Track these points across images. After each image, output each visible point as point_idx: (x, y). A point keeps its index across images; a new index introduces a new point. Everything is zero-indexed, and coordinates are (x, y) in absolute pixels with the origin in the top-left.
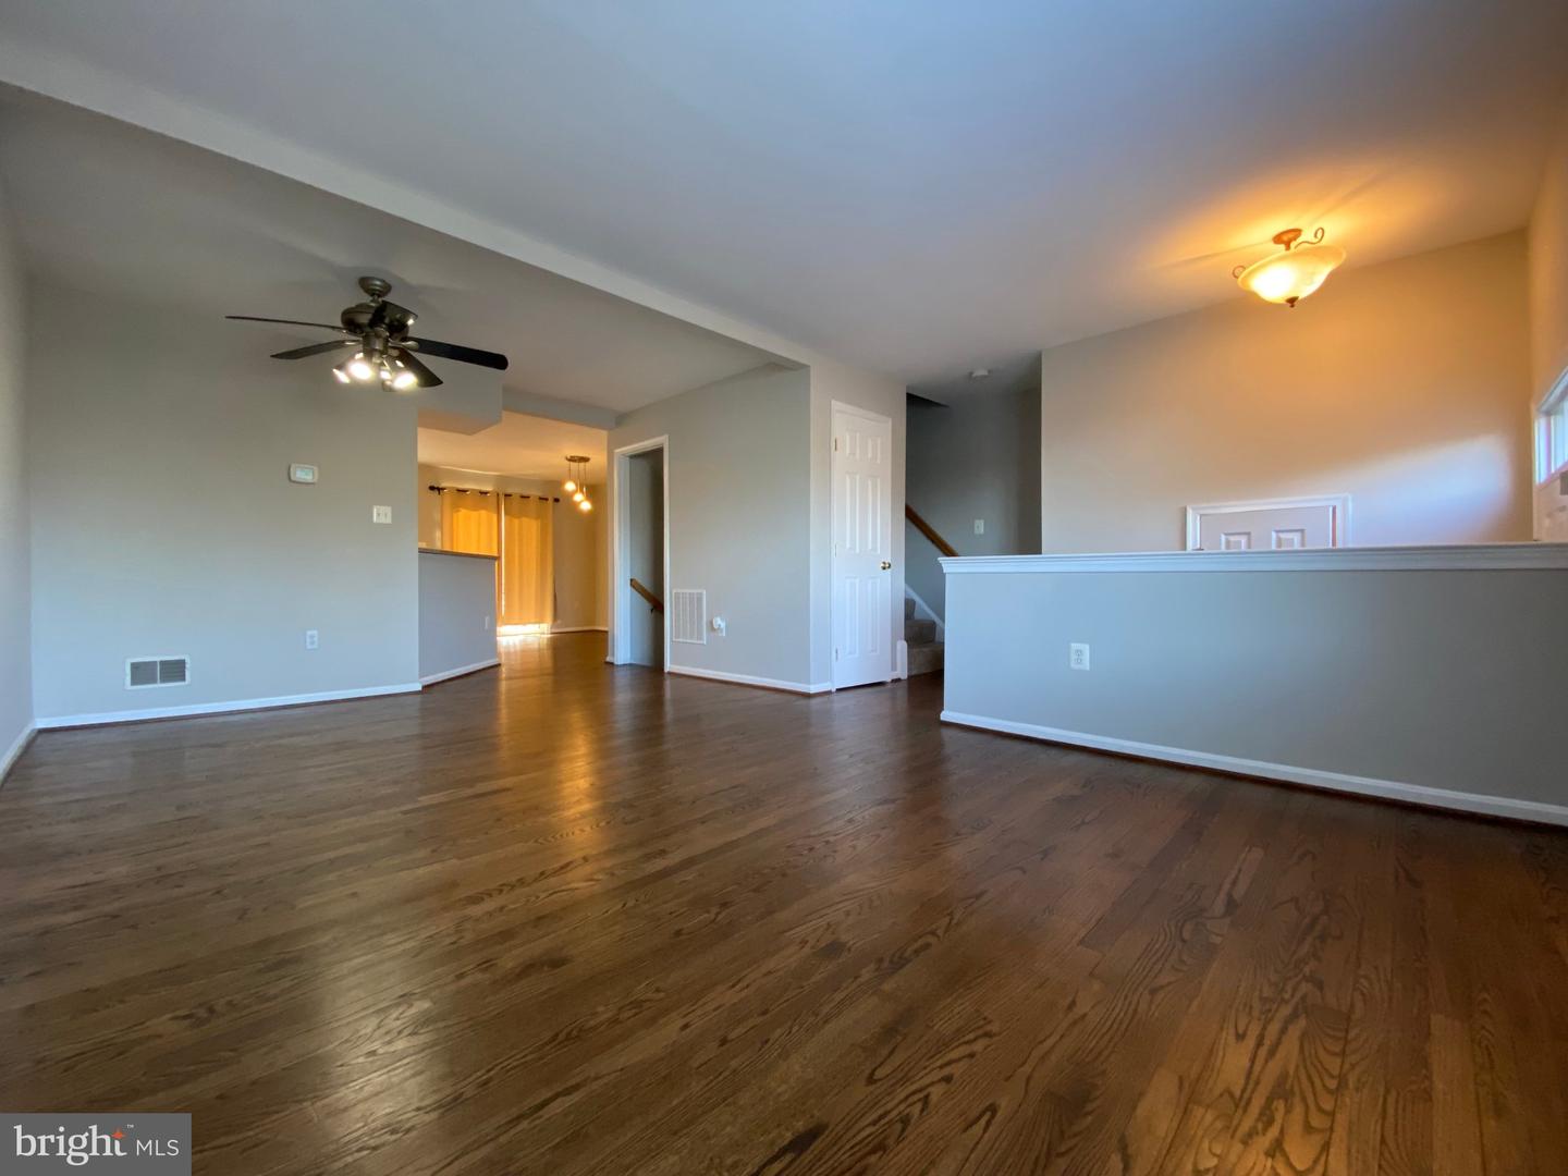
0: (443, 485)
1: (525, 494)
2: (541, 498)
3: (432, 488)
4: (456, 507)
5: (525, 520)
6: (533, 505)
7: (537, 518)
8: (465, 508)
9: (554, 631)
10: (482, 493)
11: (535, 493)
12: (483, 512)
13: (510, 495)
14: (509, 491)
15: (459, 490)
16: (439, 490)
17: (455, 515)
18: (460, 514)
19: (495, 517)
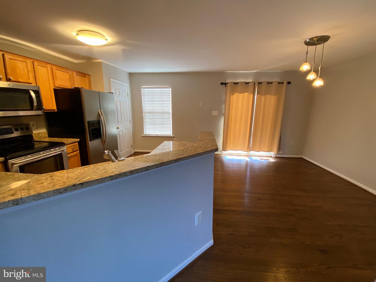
0: (227, 82)
1: (270, 81)
2: (279, 83)
3: (222, 84)
4: (232, 93)
5: (268, 96)
6: (274, 87)
7: (275, 95)
8: (237, 92)
9: (278, 156)
10: (246, 83)
11: (276, 80)
12: (246, 94)
13: (261, 83)
14: (260, 81)
15: (235, 83)
16: (226, 84)
17: (232, 97)
18: (234, 96)
19: (252, 95)
